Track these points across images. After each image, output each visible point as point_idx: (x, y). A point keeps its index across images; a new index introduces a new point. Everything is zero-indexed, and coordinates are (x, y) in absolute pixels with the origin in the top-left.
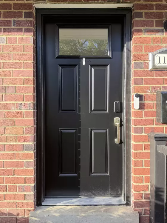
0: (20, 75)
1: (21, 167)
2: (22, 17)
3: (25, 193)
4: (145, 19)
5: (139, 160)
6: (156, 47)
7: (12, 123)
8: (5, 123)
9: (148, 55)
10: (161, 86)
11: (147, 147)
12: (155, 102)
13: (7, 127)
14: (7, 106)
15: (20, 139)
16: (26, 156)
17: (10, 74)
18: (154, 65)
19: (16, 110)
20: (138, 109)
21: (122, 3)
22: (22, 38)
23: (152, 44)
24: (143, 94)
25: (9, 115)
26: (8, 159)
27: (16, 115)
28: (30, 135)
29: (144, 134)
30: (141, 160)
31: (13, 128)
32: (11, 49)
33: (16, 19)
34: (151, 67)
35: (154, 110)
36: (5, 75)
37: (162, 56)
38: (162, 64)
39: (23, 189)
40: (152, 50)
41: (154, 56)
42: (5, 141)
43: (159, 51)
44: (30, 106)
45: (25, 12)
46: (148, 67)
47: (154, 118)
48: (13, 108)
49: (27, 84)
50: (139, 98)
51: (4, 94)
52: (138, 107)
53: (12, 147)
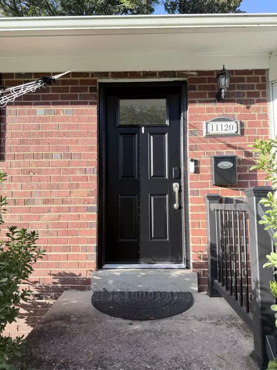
0: (86, 143)
1: (85, 228)
2: (87, 91)
3: (88, 253)
4: (199, 92)
5: (196, 221)
6: (210, 116)
7: (77, 186)
8: (71, 186)
9: (202, 123)
10: (215, 151)
11: (203, 209)
12: (210, 166)
13: (72, 190)
14: (73, 171)
15: (84, 201)
16: (89, 217)
17: (76, 142)
18: (207, 132)
19: (81, 175)
20: (194, 173)
21: (178, 77)
22: (87, 110)
23: (206, 114)
24: (198, 159)
25: (75, 179)
26: (73, 220)
27: (81, 179)
28: (93, 197)
29: (200, 196)
30: (198, 221)
31: (78, 192)
32: (77, 120)
33: (82, 93)
34: (204, 134)
35: (209, 173)
36: (71, 143)
37: (214, 124)
38: (215, 132)
39: (86, 249)
40: (205, 119)
41: (207, 124)
42: (70, 203)
43: (212, 120)
44: (93, 171)
45: (90, 87)
46: (202, 135)
47: (209, 181)
48: (79, 173)
49: (92, 150)
50: (193, 163)
51: (70, 160)
52: (193, 171)
53: (76, 209)
